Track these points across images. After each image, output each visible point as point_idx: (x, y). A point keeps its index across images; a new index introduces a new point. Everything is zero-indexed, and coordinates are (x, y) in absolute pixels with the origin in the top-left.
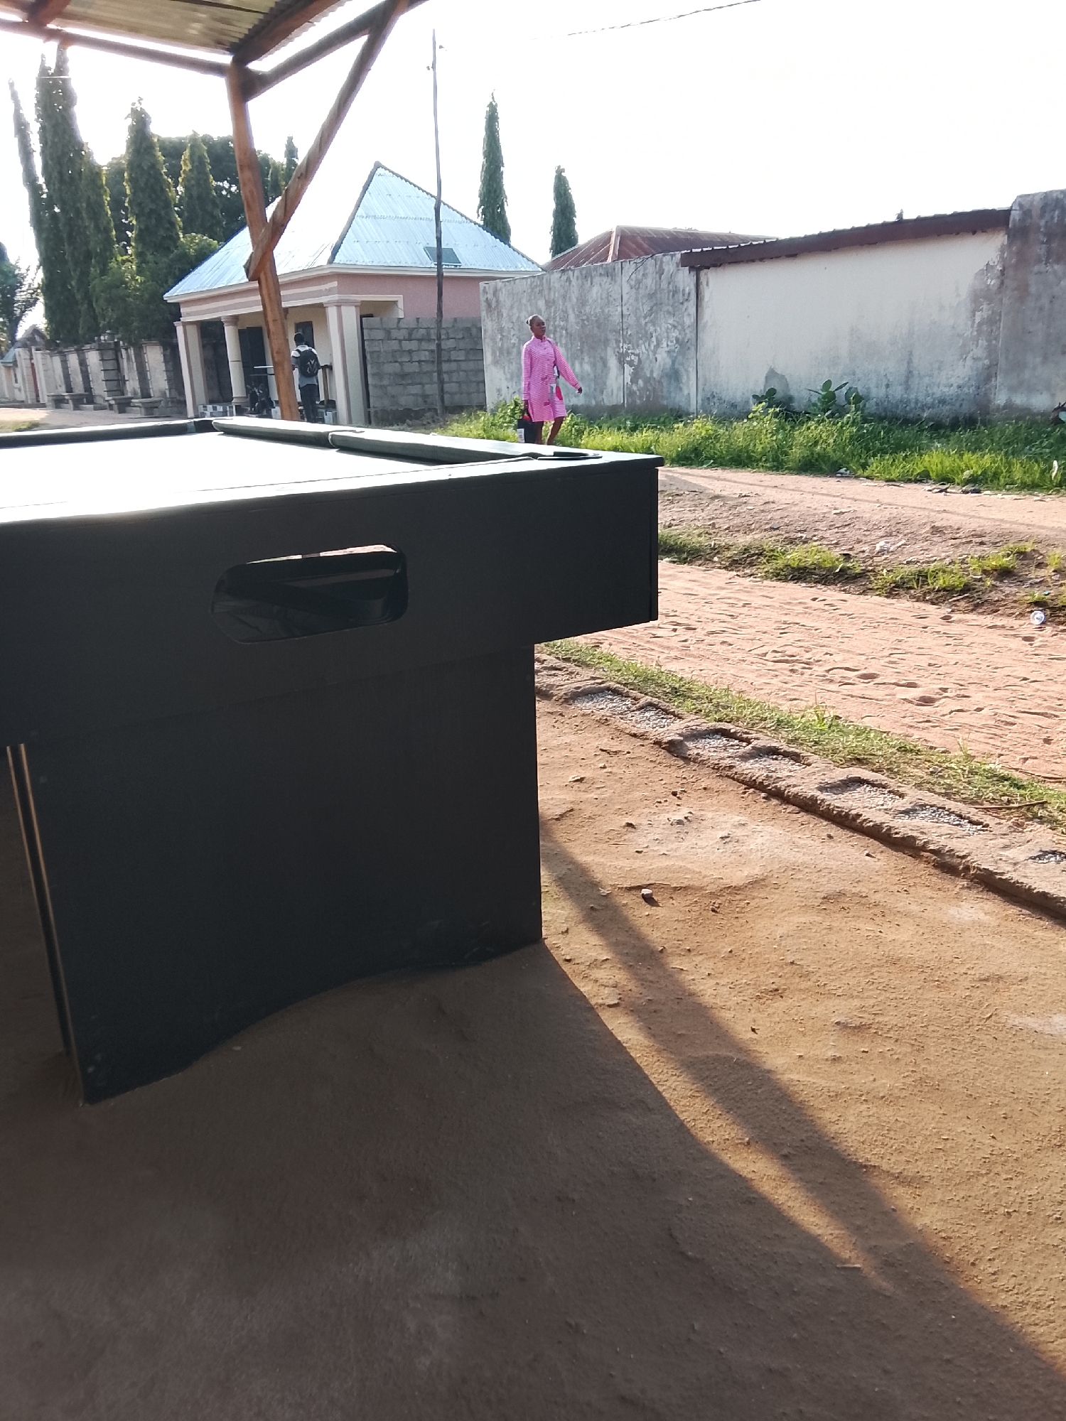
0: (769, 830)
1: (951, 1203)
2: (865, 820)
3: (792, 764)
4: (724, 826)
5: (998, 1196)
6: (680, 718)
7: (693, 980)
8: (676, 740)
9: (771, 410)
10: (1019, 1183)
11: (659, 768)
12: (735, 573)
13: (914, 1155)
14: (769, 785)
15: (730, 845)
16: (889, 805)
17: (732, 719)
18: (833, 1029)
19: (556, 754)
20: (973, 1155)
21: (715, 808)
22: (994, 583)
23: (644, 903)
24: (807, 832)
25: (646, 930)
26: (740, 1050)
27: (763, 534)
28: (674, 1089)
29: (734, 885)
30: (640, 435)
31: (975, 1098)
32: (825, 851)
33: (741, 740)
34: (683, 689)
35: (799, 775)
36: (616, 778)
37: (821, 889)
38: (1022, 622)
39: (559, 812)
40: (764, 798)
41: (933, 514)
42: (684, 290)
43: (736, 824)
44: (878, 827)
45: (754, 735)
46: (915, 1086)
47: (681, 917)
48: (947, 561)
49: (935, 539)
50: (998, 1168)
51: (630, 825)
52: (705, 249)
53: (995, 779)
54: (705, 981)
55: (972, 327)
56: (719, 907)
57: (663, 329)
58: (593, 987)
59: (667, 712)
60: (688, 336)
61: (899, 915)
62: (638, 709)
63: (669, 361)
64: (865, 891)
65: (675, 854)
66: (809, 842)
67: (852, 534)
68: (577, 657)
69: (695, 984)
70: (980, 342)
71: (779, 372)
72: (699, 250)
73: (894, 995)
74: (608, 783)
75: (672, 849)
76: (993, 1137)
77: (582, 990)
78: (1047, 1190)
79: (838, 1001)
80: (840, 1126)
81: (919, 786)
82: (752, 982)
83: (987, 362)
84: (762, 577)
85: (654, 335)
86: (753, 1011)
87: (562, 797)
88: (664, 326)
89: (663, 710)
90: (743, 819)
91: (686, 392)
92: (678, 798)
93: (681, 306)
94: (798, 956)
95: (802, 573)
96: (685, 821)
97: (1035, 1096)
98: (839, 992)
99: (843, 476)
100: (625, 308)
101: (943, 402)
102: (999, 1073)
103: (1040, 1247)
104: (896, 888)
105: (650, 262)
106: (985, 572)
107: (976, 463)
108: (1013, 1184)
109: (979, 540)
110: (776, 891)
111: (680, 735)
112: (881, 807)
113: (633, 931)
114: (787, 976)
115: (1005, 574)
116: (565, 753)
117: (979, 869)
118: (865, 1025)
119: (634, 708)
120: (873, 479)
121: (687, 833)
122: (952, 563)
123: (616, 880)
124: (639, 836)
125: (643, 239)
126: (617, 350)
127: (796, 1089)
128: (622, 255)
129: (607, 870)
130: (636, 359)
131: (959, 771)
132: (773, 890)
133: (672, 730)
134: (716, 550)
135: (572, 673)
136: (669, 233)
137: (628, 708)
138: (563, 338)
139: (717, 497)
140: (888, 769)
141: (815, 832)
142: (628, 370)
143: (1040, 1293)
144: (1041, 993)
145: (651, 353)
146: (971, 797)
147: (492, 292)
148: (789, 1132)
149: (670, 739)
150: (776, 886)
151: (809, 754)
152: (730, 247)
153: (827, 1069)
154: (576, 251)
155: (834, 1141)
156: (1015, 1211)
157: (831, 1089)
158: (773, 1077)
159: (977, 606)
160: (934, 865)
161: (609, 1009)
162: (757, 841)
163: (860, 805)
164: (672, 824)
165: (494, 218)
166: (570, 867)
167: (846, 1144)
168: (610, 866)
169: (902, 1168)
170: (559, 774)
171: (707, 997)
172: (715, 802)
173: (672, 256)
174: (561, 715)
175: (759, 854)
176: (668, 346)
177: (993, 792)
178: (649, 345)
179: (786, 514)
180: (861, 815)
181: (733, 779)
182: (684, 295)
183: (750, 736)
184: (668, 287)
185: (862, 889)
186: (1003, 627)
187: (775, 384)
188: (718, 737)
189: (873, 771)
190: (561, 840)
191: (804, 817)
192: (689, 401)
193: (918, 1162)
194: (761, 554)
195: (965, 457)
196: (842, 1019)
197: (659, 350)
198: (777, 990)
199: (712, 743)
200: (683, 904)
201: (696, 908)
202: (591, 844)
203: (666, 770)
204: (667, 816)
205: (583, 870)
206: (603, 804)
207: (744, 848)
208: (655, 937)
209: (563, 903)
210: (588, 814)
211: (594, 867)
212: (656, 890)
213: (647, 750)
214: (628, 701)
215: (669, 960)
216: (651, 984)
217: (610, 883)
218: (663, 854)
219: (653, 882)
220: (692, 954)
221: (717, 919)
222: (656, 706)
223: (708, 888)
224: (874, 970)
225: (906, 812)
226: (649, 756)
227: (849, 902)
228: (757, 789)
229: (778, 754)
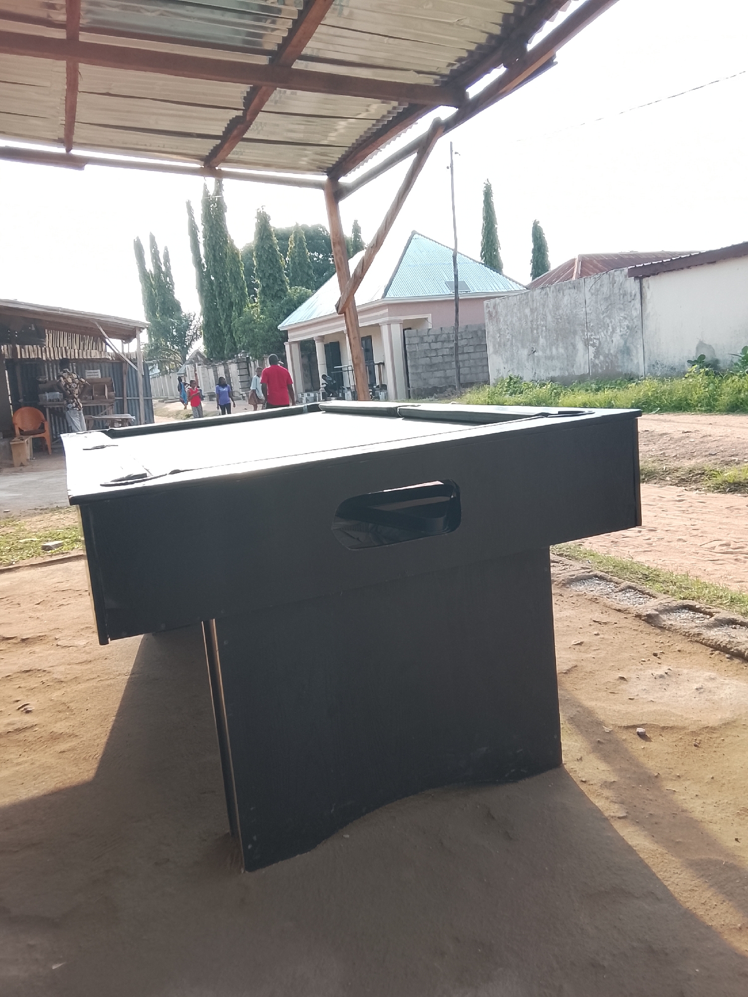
0: (735, 683)
4: (698, 680)
6: (654, 597)
7: (684, 800)
8: (653, 614)
9: (702, 370)
11: (641, 635)
12: (684, 488)
14: (731, 648)
15: (704, 695)
17: (694, 597)
21: (689, 666)
23: (639, 738)
25: (643, 760)
26: (727, 855)
27: (704, 459)
28: (677, 884)
29: (710, 725)
30: (603, 394)
33: (705, 613)
34: (651, 575)
36: (608, 642)
39: (566, 667)
40: (728, 658)
42: (631, 293)
43: (707, 678)
45: (715, 610)
47: (670, 750)
51: (622, 678)
52: (645, 264)
54: (693, 801)
56: (699, 744)
57: (617, 320)
58: (605, 802)
59: (643, 593)
60: (636, 323)
62: (620, 591)
63: (622, 342)
65: (660, 701)
68: (568, 553)
69: (687, 803)
71: (707, 343)
72: (642, 265)
74: (602, 647)
75: (658, 697)
77: (597, 805)
82: (732, 802)
84: (704, 490)
85: (610, 325)
86: (736, 825)
87: (568, 656)
88: (617, 318)
89: (639, 591)
90: (712, 674)
91: (635, 362)
92: (659, 658)
93: (629, 304)
95: (737, 486)
96: (666, 675)
100: (588, 309)
105: (605, 277)
111: (655, 610)
113: (633, 760)
116: (566, 623)
119: (617, 590)
121: (668, 685)
123: (615, 720)
124: (630, 687)
125: (598, 261)
126: (583, 337)
128: (583, 274)
129: (607, 713)
130: (597, 342)
132: (743, 730)
133: (648, 606)
134: (668, 472)
135: (566, 565)
136: (616, 255)
137: (613, 590)
138: (543, 332)
139: (665, 434)
142: (592, 349)
145: (608, 337)
147: (492, 307)
149: (648, 613)
150: (744, 727)
152: (664, 261)
154: (549, 275)
161: (619, 820)
162: (725, 692)
165: (491, 259)
166: (578, 709)
168: (610, 709)
170: (563, 639)
171: (697, 812)
172: (688, 661)
173: (621, 271)
174: (561, 595)
175: (729, 702)
176: (621, 331)
178: (607, 332)
179: (721, 444)
181: (701, 643)
182: (631, 296)
183: (712, 610)
184: (619, 292)
187: (704, 352)
188: (686, 611)
190: (569, 689)
192: (639, 367)
194: (703, 474)
197: (614, 335)
199: (682, 616)
200: (671, 740)
201: (681, 744)
202: (592, 693)
203: (647, 637)
204: (651, 671)
205: (590, 712)
206: (600, 662)
207: (716, 697)
208: (652, 765)
209: (576, 737)
210: (588, 670)
211: (597, 711)
212: (649, 729)
213: (630, 621)
214: (612, 585)
215: (664, 783)
216: (651, 802)
217: (611, 723)
218: (651, 701)
219: (645, 722)
220: (681, 779)
221: (699, 752)
222: (635, 589)
223: (690, 727)
226: (632, 626)
228: (721, 651)
229: (736, 624)
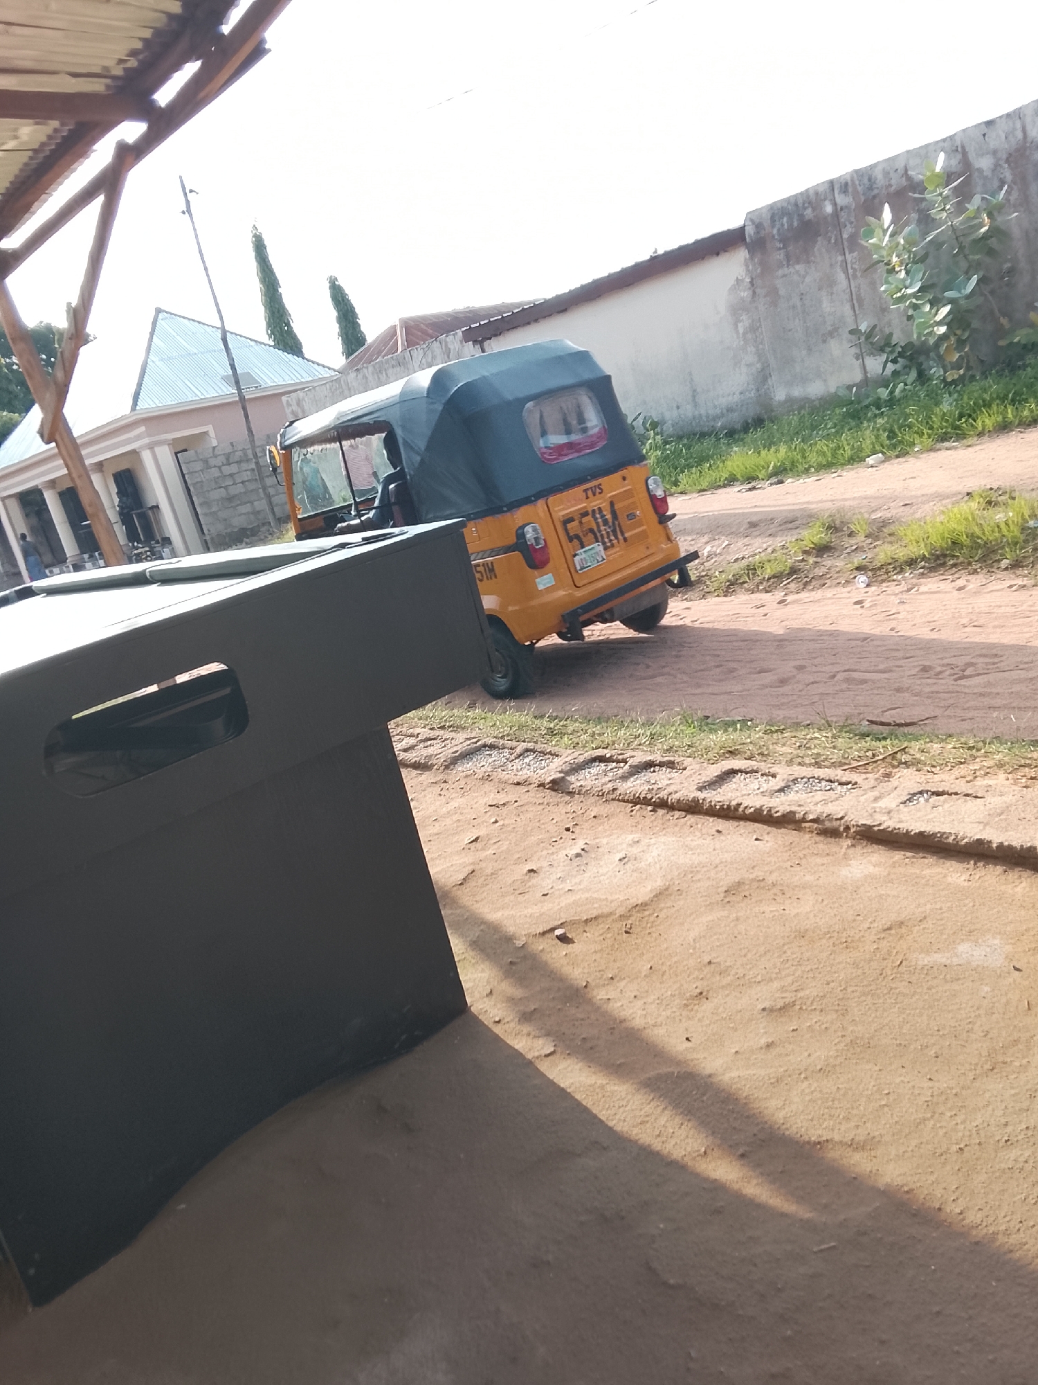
0: (663, 840)
1: (907, 1155)
2: (746, 807)
3: (670, 772)
4: (620, 848)
5: (947, 1135)
6: (557, 756)
7: (622, 1006)
8: (558, 778)
10: (963, 1117)
11: (549, 808)
13: (862, 1118)
14: (652, 798)
15: (629, 864)
16: (765, 787)
17: (608, 744)
18: (761, 1016)
19: (448, 821)
20: (915, 1102)
21: (608, 833)
22: (815, 559)
23: (559, 943)
24: (698, 834)
25: (566, 970)
26: (679, 1063)
28: (625, 1121)
29: (639, 902)
31: (905, 1046)
32: (717, 846)
33: (618, 762)
35: (678, 781)
36: (509, 829)
37: (721, 884)
38: (848, 589)
39: (461, 876)
40: (651, 811)
41: (746, 511)
43: (631, 842)
44: (759, 811)
45: (628, 755)
46: (848, 1050)
47: (598, 947)
48: (770, 550)
49: (754, 533)
50: (941, 1109)
51: (531, 871)
52: (482, 323)
53: (857, 738)
54: (632, 1004)
55: (738, 338)
56: (631, 928)
58: (526, 1041)
59: (543, 753)
61: (797, 889)
62: (517, 758)
64: (761, 875)
65: (580, 887)
66: (700, 841)
68: (451, 723)
69: (624, 1010)
70: (749, 349)
72: (478, 324)
73: (809, 968)
74: (503, 836)
75: (576, 883)
76: (930, 1079)
77: (517, 1047)
78: (991, 1116)
79: (759, 988)
80: (787, 1110)
81: (790, 763)
82: (677, 992)
83: (759, 366)
86: (684, 1020)
87: (462, 861)
89: (540, 752)
90: (636, 836)
92: (572, 832)
94: (714, 955)
96: (582, 852)
97: (959, 1028)
98: (759, 978)
101: (730, 410)
102: (921, 1015)
103: (998, 1174)
104: (789, 863)
105: (436, 345)
106: (805, 552)
107: (773, 457)
108: (959, 1119)
109: (792, 525)
110: (681, 897)
111: (560, 772)
112: (758, 792)
113: (556, 974)
114: (708, 976)
115: (822, 550)
116: (456, 817)
117: (857, 826)
118: (789, 1004)
119: (513, 757)
121: (587, 864)
122: (774, 551)
123: (529, 928)
124: (542, 879)
125: (426, 325)
127: (739, 1086)
128: (410, 344)
129: (518, 921)
131: (823, 739)
132: (677, 897)
133: (552, 769)
135: (446, 740)
136: (448, 315)
137: (507, 759)
140: (759, 754)
141: (704, 831)
143: (1007, 1219)
144: (942, 927)
146: (839, 760)
147: (295, 404)
148: (741, 1130)
149: (551, 778)
150: (679, 892)
151: (683, 758)
152: (505, 315)
153: (763, 1057)
154: (367, 350)
155: (784, 1127)
156: (966, 1145)
157: (771, 1076)
158: (715, 1080)
159: (806, 584)
160: (817, 834)
161: (546, 1059)
162: (653, 854)
163: (739, 794)
164: (571, 860)
165: (282, 337)
166: (482, 927)
167: (796, 1126)
168: (520, 916)
169: (854, 1133)
170: (455, 839)
171: (638, 1018)
172: (607, 827)
173: (454, 335)
174: (445, 782)
175: (658, 866)
177: (857, 751)
180: (741, 804)
181: (619, 800)
183: (625, 756)
185: (759, 873)
186: (833, 598)
188: (597, 764)
189: (746, 759)
190: (468, 904)
191: (691, 819)
193: (867, 1125)
195: (763, 453)
196: (767, 1004)
198: (701, 993)
199: (592, 772)
200: (597, 934)
201: (609, 935)
202: (497, 900)
203: (555, 809)
204: (565, 852)
205: (494, 928)
206: (502, 858)
207: (643, 863)
208: (577, 974)
209: (482, 966)
210: (489, 871)
211: (505, 922)
212: (569, 927)
213: (533, 795)
214: (506, 753)
215: (595, 993)
216: (582, 1022)
217: (523, 933)
218: (569, 890)
219: (564, 920)
220: (615, 980)
221: (632, 939)
222: (533, 751)
223: (617, 912)
224: (786, 947)
225: (781, 790)
226: (536, 800)
227: (749, 889)
228: (642, 804)
229: (655, 766)
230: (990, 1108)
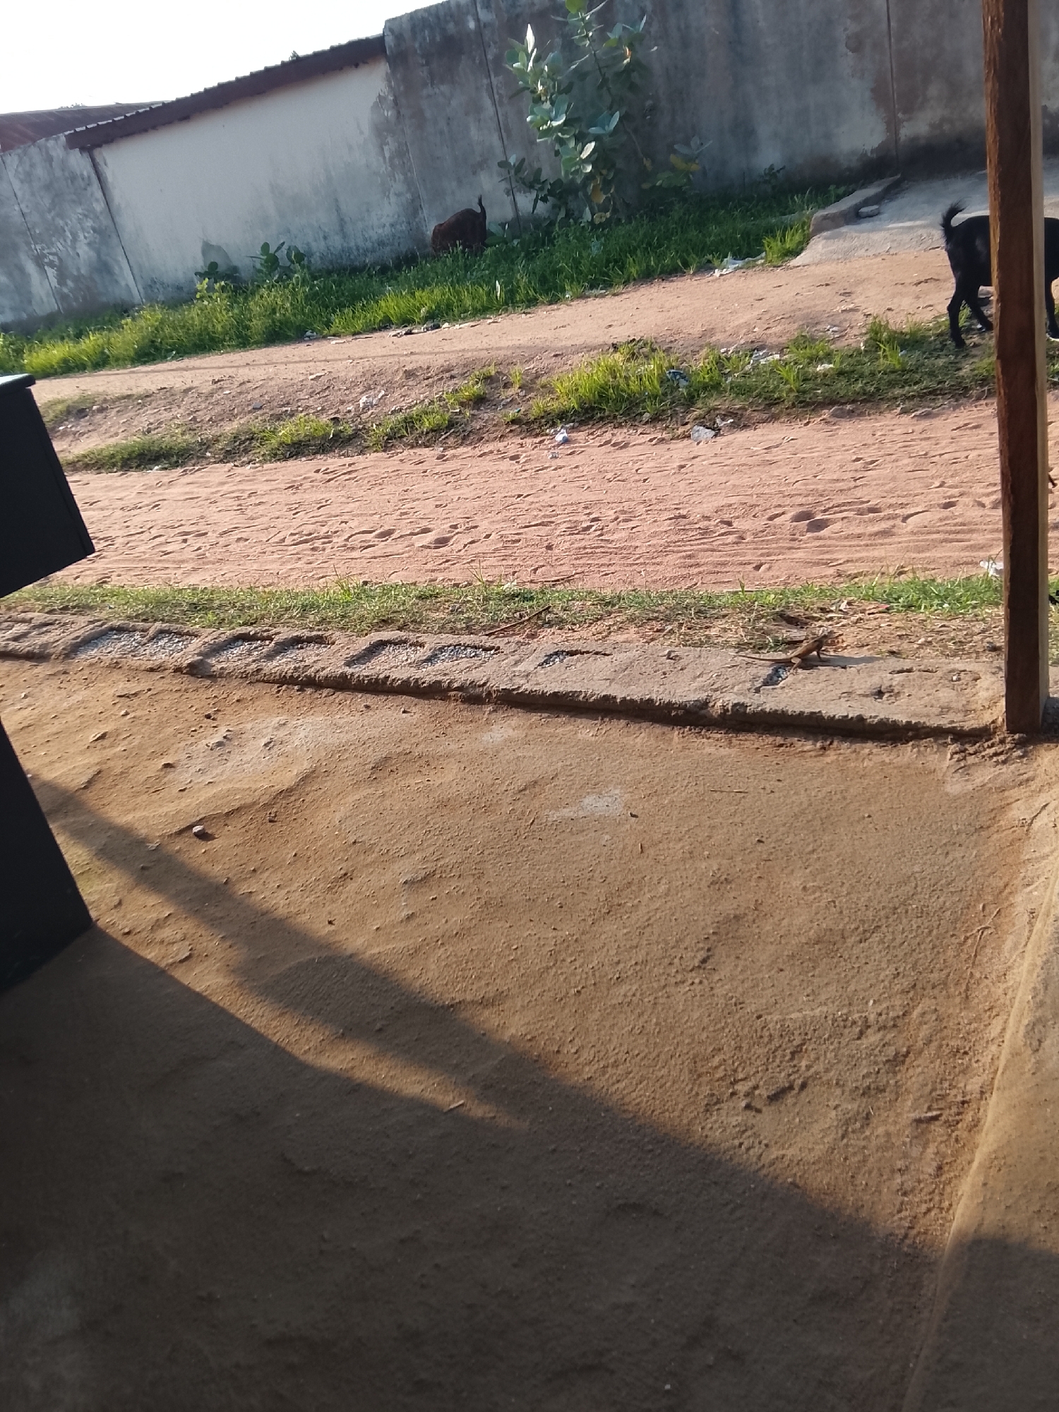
0: (311, 720)
1: (530, 1005)
2: (393, 680)
3: (318, 648)
4: (265, 732)
5: (567, 980)
6: (196, 636)
7: (266, 897)
8: (197, 661)
9: (218, 286)
10: (582, 961)
11: (187, 695)
12: (232, 464)
13: (492, 976)
15: (275, 749)
16: (413, 658)
17: (256, 619)
18: (402, 890)
19: (70, 717)
20: (540, 953)
21: (253, 717)
22: (472, 412)
23: (198, 840)
24: (347, 711)
25: (206, 867)
26: (320, 948)
27: (248, 417)
29: (285, 788)
31: (533, 900)
32: (366, 722)
33: (263, 639)
34: (204, 601)
35: (326, 657)
36: (142, 721)
37: (369, 760)
38: (505, 443)
39: (85, 779)
40: (298, 691)
41: (402, 359)
43: (277, 725)
44: (406, 683)
45: (273, 632)
46: (482, 912)
47: (240, 840)
48: (427, 401)
49: (410, 383)
50: (563, 956)
51: (168, 765)
52: (89, 126)
53: (507, 599)
54: (275, 895)
55: (385, 162)
56: (275, 816)
58: (159, 948)
59: (179, 634)
60: (104, 223)
61: (441, 759)
62: (149, 641)
63: (93, 254)
64: (408, 747)
65: (220, 779)
66: (349, 719)
67: (334, 397)
68: (76, 603)
69: (266, 902)
70: (397, 176)
71: (214, 243)
72: (83, 128)
73: (449, 836)
74: (135, 730)
75: (217, 775)
76: (555, 929)
77: (148, 957)
78: (605, 957)
79: (401, 863)
80: (423, 979)
81: (442, 629)
82: (322, 877)
83: (409, 196)
84: (260, 462)
86: (327, 904)
87: (86, 761)
89: (176, 633)
90: (283, 718)
91: (123, 283)
92: (213, 719)
93: (84, 192)
94: (359, 834)
95: (298, 448)
96: (225, 740)
97: (581, 877)
98: (402, 852)
99: (311, 339)
101: (381, 243)
102: (549, 869)
103: (608, 1011)
104: (434, 734)
106: (462, 404)
107: (427, 298)
108: (577, 964)
109: (448, 375)
110: (328, 778)
111: (198, 654)
112: (406, 663)
113: (193, 874)
114: (353, 856)
115: (479, 401)
116: (80, 712)
117: (499, 691)
118: (429, 874)
119: (145, 640)
120: (339, 336)
121: (229, 752)
122: (432, 402)
123: (163, 829)
124: (180, 773)
126: (31, 253)
127: (379, 962)
129: (151, 822)
131: (475, 602)
132: (323, 779)
133: (190, 651)
134: (206, 445)
135: (65, 624)
137: (139, 643)
140: (411, 623)
141: (353, 708)
142: (52, 272)
144: (570, 783)
146: (487, 624)
148: (378, 1006)
149: (190, 661)
150: (326, 774)
151: (332, 632)
152: (116, 119)
153: (402, 930)
155: (420, 995)
156: (583, 988)
157: (410, 947)
158: (355, 960)
159: (464, 439)
160: (461, 701)
162: (300, 736)
163: (387, 667)
164: (211, 749)
166: (109, 833)
167: (431, 992)
168: (154, 817)
169: (484, 991)
170: (78, 738)
171: (280, 909)
172: (252, 711)
173: (56, 139)
174: (65, 673)
175: (305, 748)
177: (506, 613)
179: (266, 391)
180: (389, 677)
181: (264, 681)
183: (270, 633)
185: (405, 746)
186: (491, 452)
187: (214, 257)
188: (240, 643)
189: (397, 628)
190: (95, 808)
191: (340, 696)
192: (130, 292)
193: (496, 981)
194: (253, 439)
195: (417, 294)
196: (408, 877)
198: (346, 874)
199: (235, 652)
200: (239, 826)
201: (252, 826)
202: (128, 801)
203: (194, 695)
204: (204, 742)
205: (126, 831)
206: (134, 754)
207: (289, 746)
208: (219, 871)
209: (110, 875)
210: (118, 770)
211: (136, 825)
212: (208, 823)
213: (169, 681)
214: (137, 635)
215: (236, 887)
216: (221, 920)
217: (157, 834)
218: (209, 783)
219: (203, 816)
220: (258, 873)
221: (276, 828)
222: (170, 631)
223: (261, 800)
224: (429, 818)
225: (429, 660)
226: (172, 687)
227: (396, 763)
228: (288, 684)
229: (302, 642)
230: (605, 949)
